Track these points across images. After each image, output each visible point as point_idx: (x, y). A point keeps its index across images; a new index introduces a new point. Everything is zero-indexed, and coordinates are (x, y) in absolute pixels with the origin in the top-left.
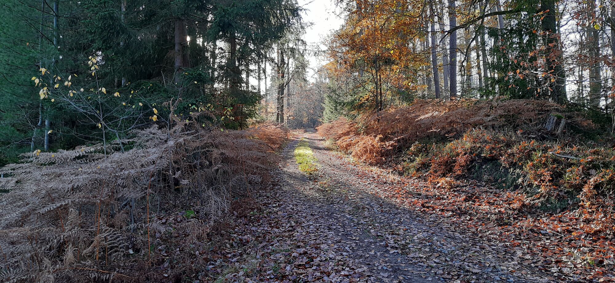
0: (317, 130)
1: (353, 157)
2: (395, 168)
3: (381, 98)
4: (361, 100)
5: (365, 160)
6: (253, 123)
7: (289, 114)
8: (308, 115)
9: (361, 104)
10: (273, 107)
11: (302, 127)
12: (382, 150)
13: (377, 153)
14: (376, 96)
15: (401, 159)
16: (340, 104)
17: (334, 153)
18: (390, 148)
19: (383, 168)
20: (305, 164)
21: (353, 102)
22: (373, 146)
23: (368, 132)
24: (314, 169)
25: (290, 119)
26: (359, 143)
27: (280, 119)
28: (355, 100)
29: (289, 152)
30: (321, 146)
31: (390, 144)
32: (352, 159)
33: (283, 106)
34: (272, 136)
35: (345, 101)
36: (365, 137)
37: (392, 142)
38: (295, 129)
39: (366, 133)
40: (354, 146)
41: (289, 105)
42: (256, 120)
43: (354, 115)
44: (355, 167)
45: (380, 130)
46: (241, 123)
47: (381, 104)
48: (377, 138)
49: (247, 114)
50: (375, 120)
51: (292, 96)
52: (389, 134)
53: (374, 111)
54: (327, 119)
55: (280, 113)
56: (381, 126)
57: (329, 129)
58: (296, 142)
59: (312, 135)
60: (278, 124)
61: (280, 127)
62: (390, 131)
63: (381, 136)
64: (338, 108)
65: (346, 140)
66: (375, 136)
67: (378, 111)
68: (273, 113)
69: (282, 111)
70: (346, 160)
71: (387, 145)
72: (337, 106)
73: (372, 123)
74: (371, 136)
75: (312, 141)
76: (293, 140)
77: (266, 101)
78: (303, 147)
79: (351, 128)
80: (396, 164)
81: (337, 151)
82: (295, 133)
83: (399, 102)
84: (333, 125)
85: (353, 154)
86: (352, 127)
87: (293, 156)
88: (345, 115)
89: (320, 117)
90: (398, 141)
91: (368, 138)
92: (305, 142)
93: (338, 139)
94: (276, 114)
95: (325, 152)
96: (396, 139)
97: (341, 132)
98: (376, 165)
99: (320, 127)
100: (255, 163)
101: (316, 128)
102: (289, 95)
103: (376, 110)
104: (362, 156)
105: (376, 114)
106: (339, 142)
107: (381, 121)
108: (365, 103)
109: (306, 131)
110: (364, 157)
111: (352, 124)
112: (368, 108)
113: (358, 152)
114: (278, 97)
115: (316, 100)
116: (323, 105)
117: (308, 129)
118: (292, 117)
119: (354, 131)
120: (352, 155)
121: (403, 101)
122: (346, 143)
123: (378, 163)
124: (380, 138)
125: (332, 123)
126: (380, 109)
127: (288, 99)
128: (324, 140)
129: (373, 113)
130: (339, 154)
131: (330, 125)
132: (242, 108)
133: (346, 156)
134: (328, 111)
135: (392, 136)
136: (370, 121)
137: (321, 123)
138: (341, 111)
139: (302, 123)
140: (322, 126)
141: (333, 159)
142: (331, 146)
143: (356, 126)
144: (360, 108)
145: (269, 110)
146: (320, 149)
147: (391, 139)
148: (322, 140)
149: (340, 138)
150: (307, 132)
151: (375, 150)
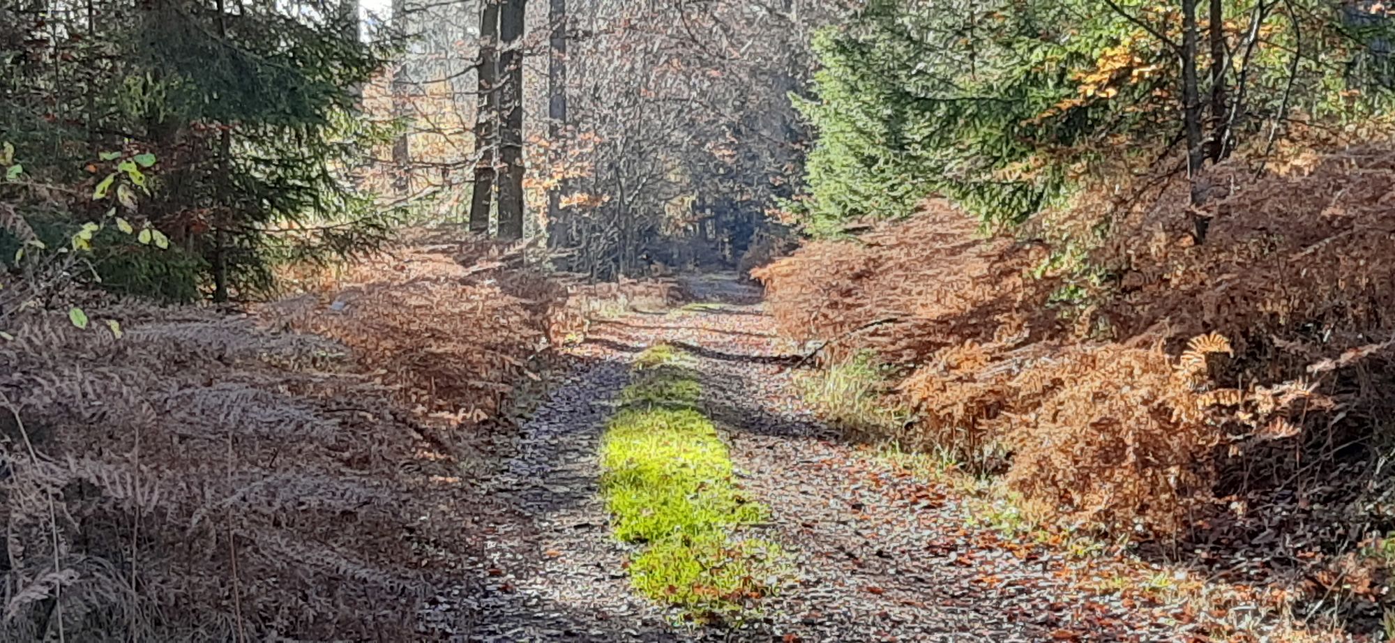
0: (759, 285)
1: (1017, 495)
2: (1322, 576)
3: (1217, 66)
4: (1075, 84)
5: (1107, 515)
6: (303, 251)
7: (558, 171)
8: (697, 179)
9: (1079, 111)
10: (450, 124)
11: (658, 265)
12: (1224, 446)
13: (1192, 462)
14: (1184, 50)
15: (1362, 508)
17: (884, 461)
18: (1283, 430)
19: (1235, 578)
20: (677, 547)
21: (1017, 93)
22: (1162, 413)
23: (1122, 309)
24: (736, 585)
25: (568, 210)
26: (1062, 395)
27: (494, 210)
28: (1034, 79)
29: (557, 451)
30: (787, 409)
31: (1284, 401)
32: (1012, 511)
33: (515, 120)
34: (436, 335)
35: (965, 85)
36: (1104, 348)
37: (1295, 390)
38: (606, 276)
39: (1114, 317)
40: (1024, 411)
41: (558, 104)
42: (322, 223)
43: (1022, 188)
44: (1035, 571)
45: (1207, 297)
46: (220, 250)
47: (1219, 108)
48: (1193, 360)
49: (263, 190)
50: (1174, 231)
51: (587, 45)
52: (1273, 325)
53: (1171, 162)
54: (835, 210)
55: (497, 165)
56: (1216, 268)
57: (847, 283)
58: (614, 377)
59: (729, 322)
60: (483, 248)
61: (496, 273)
62: (1281, 309)
63: (1219, 343)
64: (915, 130)
65: (966, 368)
66: (1177, 346)
67: (1196, 163)
68: (445, 169)
69: (511, 150)
70: (972, 516)
71: (1265, 409)
72: (900, 117)
73: (1158, 242)
74: (1146, 344)
75: (722, 366)
76: (588, 364)
78: (660, 417)
79: (1009, 282)
80: (1329, 548)
81: (905, 448)
82: (603, 309)
83: (1351, 99)
84: (872, 253)
85: (1021, 468)
86: (1008, 273)
87: (592, 485)
88: (961, 187)
89: (783, 191)
90: (1344, 380)
91: (1129, 354)
92: (675, 374)
93: (909, 357)
94: (469, 173)
95: (821, 452)
96: (1325, 365)
97: (936, 311)
98: (1181, 554)
99: (783, 264)
100: (319, 554)
101: (756, 273)
102: (559, 38)
103: (1184, 153)
104: (1083, 483)
105: (1183, 186)
106: (918, 383)
107: (1215, 234)
108: (1101, 104)
109: (681, 295)
110: (1100, 498)
111: (1015, 250)
112: (1124, 139)
113: (1058, 460)
114: (486, 53)
115: (753, 72)
116: (807, 109)
117: (699, 279)
118: (578, 198)
119: (1024, 306)
120: (1012, 476)
121: (1372, 90)
122: (967, 390)
123: (1196, 538)
124: (1210, 357)
125: (866, 237)
126: (1216, 151)
127: (556, 69)
128: (811, 362)
129: (1161, 179)
130: (923, 469)
131: (857, 253)
133: (970, 483)
134: (838, 155)
135: (1296, 346)
136: (1138, 231)
137: (792, 238)
138: (934, 157)
139: (652, 231)
140: (797, 259)
141: (878, 505)
142: (861, 411)
143: (1041, 267)
144: (1066, 140)
145: (418, 144)
146: (784, 429)
147: (1290, 369)
148: (796, 361)
149: (925, 351)
150: (688, 298)
151: (1175, 442)
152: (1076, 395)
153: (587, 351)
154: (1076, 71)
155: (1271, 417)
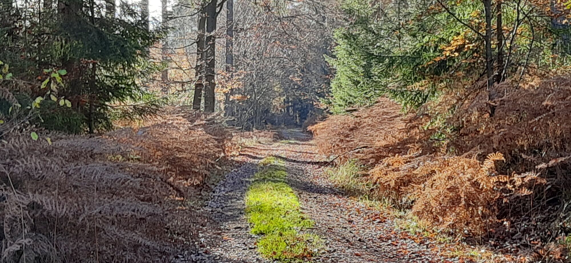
0: (310, 133)
1: (416, 218)
2: (541, 252)
3: (499, 45)
4: (441, 51)
5: (453, 226)
6: (125, 114)
7: (229, 85)
8: (286, 90)
9: (443, 62)
10: (185, 65)
11: (269, 125)
12: (501, 198)
13: (488, 205)
14: (487, 38)
15: (558, 224)
16: (380, 59)
17: (362, 203)
18: (525, 192)
19: (505, 252)
20: (276, 237)
21: (418, 54)
22: (476, 184)
23: (460, 143)
24: (301, 252)
25: (233, 102)
26: (435, 177)
27: (203, 101)
28: (424, 49)
29: (227, 198)
30: (322, 183)
31: (526, 180)
32: (414, 224)
33: (212, 64)
34: (179, 150)
35: (396, 52)
36: (452, 159)
37: (530, 176)
38: (248, 129)
39: (457, 146)
40: (419, 183)
41: (229, 58)
42: (132, 103)
43: (419, 93)
44: (423, 248)
45: (495, 138)
46: (91, 113)
47: (500, 61)
48: (489, 163)
49: (109, 89)
50: (481, 110)
51: (242, 34)
52: (522, 150)
53: (480, 83)
54: (342, 103)
55: (204, 82)
56: (499, 126)
57: (347, 132)
58: (251, 170)
59: (298, 148)
60: (199, 116)
61: (203, 126)
62: (525, 143)
63: (499, 156)
64: (376, 70)
65: (396, 165)
66: (483, 157)
67: (491, 84)
68: (183, 84)
69: (210, 76)
70: (397, 225)
71: (518, 183)
72: (370, 65)
73: (474, 116)
74: (470, 156)
75: (296, 165)
76: (240, 164)
77: (164, 49)
78: (270, 185)
79: (413, 132)
80: (544, 240)
81: (370, 198)
82: (248, 142)
83: (554, 58)
84: (358, 120)
85: (418, 207)
86: (413, 127)
87: (242, 211)
88: (395, 93)
89: (321, 95)
90: (550, 172)
91: (463, 161)
92: (276, 168)
93: (372, 161)
94: (193, 86)
95: (336, 200)
96: (543, 165)
97: (384, 143)
98: (484, 242)
99: (321, 124)
100: (130, 235)
101: (310, 128)
102: (230, 32)
103: (486, 79)
104: (443, 213)
105: (485, 92)
106: (376, 171)
107: (498, 112)
108: (452, 59)
109: (279, 137)
110: (450, 219)
111: (416, 118)
112: (461, 73)
113: (433, 203)
114: (200, 37)
115: (310, 47)
116: (331, 62)
117: (286, 131)
118: (237, 96)
119: (420, 141)
120: (414, 209)
121: (563, 55)
122: (396, 175)
123: (490, 236)
124: (496, 162)
125: (355, 113)
126: (498, 78)
127: (229, 44)
128: (331, 164)
129: (476, 90)
130: (377, 207)
131: (351, 119)
132: (94, 69)
133: (397, 213)
134: (344, 80)
135: (531, 158)
136: (467, 111)
137: (324, 115)
138: (383, 81)
139: (267, 111)
140: (326, 123)
141: (360, 221)
142: (352, 183)
143: (427, 125)
144: (438, 73)
145: (172, 74)
146: (320, 191)
147: (528, 167)
148: (326, 164)
149: (378, 159)
150: (282, 138)
151: (481, 197)
152: (440, 177)
153: (240, 159)
154: (442, 46)
155: (521, 186)
